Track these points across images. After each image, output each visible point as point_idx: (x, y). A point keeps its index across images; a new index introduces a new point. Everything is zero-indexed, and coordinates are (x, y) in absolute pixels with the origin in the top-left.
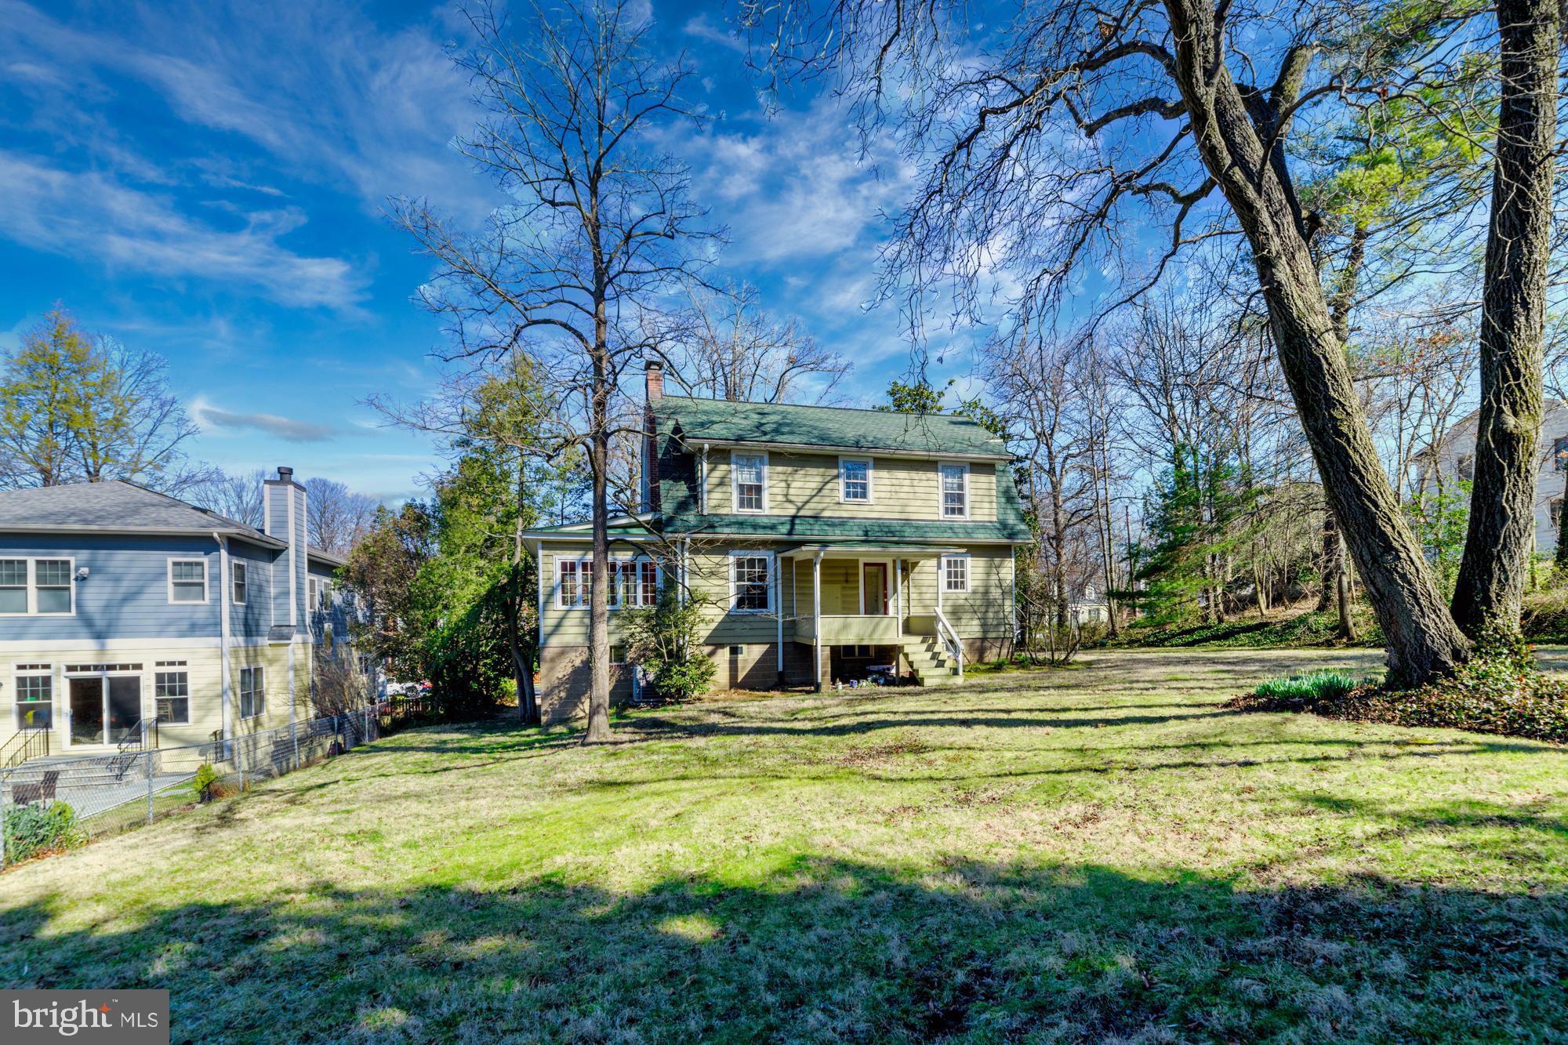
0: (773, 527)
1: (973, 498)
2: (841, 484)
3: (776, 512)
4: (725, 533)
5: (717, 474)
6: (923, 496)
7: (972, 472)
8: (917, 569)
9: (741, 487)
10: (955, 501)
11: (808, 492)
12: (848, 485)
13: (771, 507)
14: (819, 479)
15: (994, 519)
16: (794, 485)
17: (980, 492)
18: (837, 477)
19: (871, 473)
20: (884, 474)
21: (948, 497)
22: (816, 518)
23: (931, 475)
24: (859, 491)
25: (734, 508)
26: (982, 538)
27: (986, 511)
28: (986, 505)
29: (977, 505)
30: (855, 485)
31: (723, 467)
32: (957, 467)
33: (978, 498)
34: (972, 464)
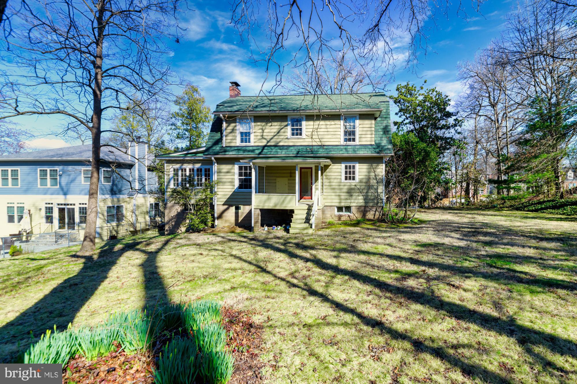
0: (253, 151)
1: (361, 133)
2: (289, 128)
3: (257, 144)
4: (231, 154)
5: (230, 128)
6: (332, 133)
7: (360, 119)
8: (328, 170)
9: (242, 133)
10: (350, 135)
11: (273, 134)
12: (293, 130)
13: (254, 141)
14: (277, 127)
15: (373, 143)
16: (265, 131)
17: (365, 129)
18: (287, 126)
19: (304, 123)
20: (311, 123)
21: (346, 133)
22: (275, 146)
23: (337, 122)
24: (297, 132)
25: (238, 143)
26: (362, 153)
27: (369, 139)
28: (369, 136)
29: (363, 136)
30: (297, 129)
31: (233, 125)
32: (349, 117)
33: (364, 133)
34: (360, 115)
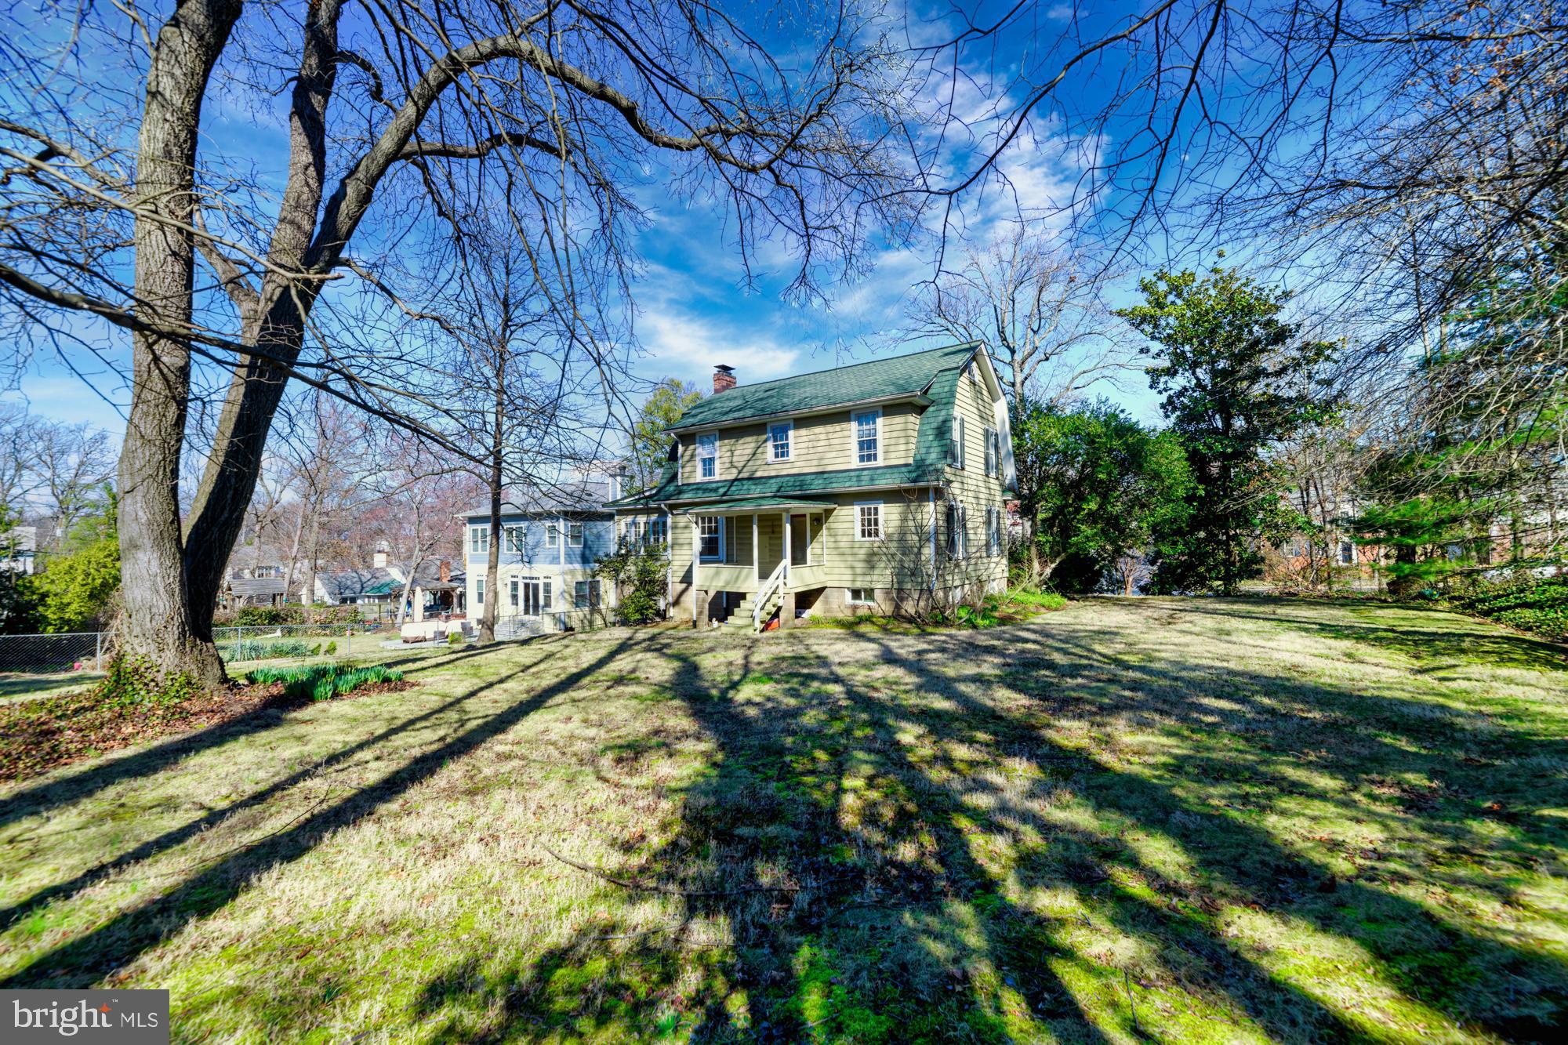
0: (716, 490)
1: (887, 442)
2: (770, 445)
3: (723, 478)
4: (686, 498)
5: (688, 453)
6: (838, 447)
7: (884, 415)
8: (831, 519)
9: (704, 461)
10: (868, 446)
11: (746, 458)
12: (776, 447)
13: (720, 473)
14: (753, 445)
15: (911, 461)
16: (737, 453)
17: (895, 434)
18: (765, 441)
19: (791, 433)
20: (803, 432)
21: (861, 444)
22: (749, 479)
23: (844, 425)
24: (782, 451)
25: (699, 477)
26: (884, 483)
27: (902, 454)
28: (903, 447)
29: (892, 448)
30: (782, 446)
31: (692, 447)
32: (864, 414)
33: (893, 441)
34: (884, 407)
